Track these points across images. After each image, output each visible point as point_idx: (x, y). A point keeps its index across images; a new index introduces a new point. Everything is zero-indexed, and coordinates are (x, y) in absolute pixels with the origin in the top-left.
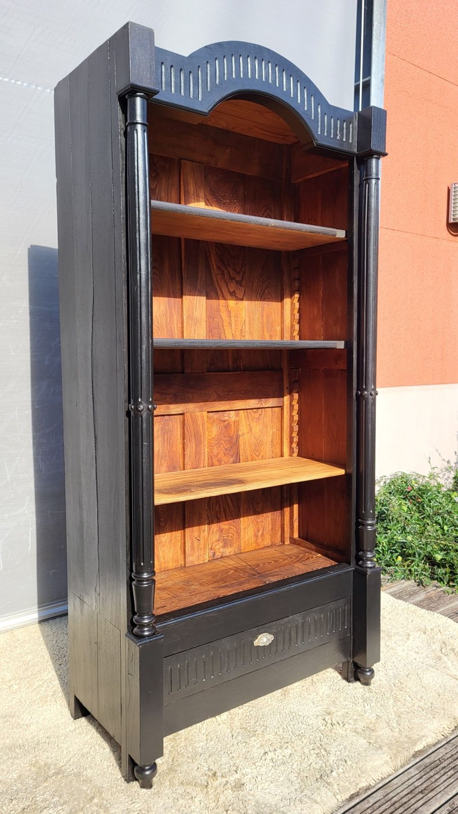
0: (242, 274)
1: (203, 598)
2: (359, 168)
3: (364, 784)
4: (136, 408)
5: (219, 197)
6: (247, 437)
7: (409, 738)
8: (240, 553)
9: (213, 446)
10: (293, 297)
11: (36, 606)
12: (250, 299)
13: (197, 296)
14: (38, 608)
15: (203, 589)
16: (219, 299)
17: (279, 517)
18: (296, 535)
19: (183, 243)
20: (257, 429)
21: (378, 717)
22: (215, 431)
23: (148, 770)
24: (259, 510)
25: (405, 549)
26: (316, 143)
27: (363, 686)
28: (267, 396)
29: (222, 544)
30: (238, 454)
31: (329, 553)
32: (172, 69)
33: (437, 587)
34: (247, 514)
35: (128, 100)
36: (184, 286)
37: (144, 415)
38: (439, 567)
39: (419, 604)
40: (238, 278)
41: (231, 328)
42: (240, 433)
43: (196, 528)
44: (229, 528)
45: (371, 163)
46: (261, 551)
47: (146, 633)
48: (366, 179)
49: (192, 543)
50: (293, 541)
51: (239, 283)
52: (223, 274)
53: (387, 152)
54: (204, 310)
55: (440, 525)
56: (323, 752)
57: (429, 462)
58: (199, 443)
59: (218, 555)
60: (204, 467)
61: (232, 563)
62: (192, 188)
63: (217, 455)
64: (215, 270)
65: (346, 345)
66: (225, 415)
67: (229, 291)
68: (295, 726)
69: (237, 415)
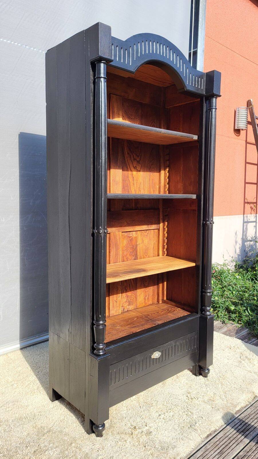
0: (140, 157)
1: (125, 334)
2: (206, 103)
3: (213, 429)
4: (99, 232)
5: (129, 115)
6: (141, 245)
7: (232, 404)
8: (137, 308)
9: (124, 251)
10: (166, 170)
11: (19, 341)
12: (144, 171)
13: (118, 169)
14: (20, 341)
15: (123, 328)
16: (128, 171)
17: (156, 288)
18: (165, 298)
19: (111, 140)
20: (146, 241)
21: (215, 394)
22: (125, 242)
23: (101, 427)
24: (147, 285)
25: (214, 304)
26: (186, 89)
27: (204, 378)
28: (152, 223)
29: (128, 304)
30: (136, 254)
31: (185, 307)
32: (117, 47)
33: (232, 324)
34: (141, 287)
35: (96, 64)
36: (111, 163)
37: (102, 235)
38: (232, 313)
39: (225, 333)
40: (138, 159)
41: (134, 187)
42: (138, 243)
43: (115, 296)
44: (132, 295)
45: (213, 101)
46: (148, 307)
47: (101, 353)
48: (210, 109)
49: (113, 303)
50: (164, 302)
51: (138, 162)
52: (130, 157)
53: (221, 94)
54: (121, 176)
55: (231, 291)
56: (190, 413)
57: (223, 257)
58: (117, 249)
59: (126, 310)
60: (120, 262)
61: (133, 314)
62: (116, 110)
63: (126, 256)
64: (126, 155)
65: (197, 196)
66: (130, 234)
67: (134, 167)
68: (173, 400)
69: (136, 234)
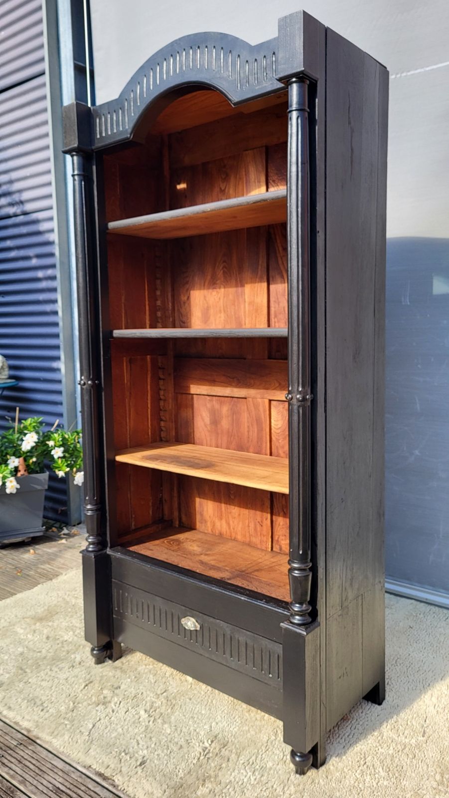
13: (258, 282)
26: (233, 103)
